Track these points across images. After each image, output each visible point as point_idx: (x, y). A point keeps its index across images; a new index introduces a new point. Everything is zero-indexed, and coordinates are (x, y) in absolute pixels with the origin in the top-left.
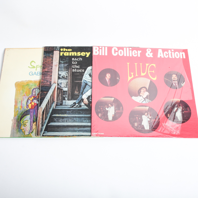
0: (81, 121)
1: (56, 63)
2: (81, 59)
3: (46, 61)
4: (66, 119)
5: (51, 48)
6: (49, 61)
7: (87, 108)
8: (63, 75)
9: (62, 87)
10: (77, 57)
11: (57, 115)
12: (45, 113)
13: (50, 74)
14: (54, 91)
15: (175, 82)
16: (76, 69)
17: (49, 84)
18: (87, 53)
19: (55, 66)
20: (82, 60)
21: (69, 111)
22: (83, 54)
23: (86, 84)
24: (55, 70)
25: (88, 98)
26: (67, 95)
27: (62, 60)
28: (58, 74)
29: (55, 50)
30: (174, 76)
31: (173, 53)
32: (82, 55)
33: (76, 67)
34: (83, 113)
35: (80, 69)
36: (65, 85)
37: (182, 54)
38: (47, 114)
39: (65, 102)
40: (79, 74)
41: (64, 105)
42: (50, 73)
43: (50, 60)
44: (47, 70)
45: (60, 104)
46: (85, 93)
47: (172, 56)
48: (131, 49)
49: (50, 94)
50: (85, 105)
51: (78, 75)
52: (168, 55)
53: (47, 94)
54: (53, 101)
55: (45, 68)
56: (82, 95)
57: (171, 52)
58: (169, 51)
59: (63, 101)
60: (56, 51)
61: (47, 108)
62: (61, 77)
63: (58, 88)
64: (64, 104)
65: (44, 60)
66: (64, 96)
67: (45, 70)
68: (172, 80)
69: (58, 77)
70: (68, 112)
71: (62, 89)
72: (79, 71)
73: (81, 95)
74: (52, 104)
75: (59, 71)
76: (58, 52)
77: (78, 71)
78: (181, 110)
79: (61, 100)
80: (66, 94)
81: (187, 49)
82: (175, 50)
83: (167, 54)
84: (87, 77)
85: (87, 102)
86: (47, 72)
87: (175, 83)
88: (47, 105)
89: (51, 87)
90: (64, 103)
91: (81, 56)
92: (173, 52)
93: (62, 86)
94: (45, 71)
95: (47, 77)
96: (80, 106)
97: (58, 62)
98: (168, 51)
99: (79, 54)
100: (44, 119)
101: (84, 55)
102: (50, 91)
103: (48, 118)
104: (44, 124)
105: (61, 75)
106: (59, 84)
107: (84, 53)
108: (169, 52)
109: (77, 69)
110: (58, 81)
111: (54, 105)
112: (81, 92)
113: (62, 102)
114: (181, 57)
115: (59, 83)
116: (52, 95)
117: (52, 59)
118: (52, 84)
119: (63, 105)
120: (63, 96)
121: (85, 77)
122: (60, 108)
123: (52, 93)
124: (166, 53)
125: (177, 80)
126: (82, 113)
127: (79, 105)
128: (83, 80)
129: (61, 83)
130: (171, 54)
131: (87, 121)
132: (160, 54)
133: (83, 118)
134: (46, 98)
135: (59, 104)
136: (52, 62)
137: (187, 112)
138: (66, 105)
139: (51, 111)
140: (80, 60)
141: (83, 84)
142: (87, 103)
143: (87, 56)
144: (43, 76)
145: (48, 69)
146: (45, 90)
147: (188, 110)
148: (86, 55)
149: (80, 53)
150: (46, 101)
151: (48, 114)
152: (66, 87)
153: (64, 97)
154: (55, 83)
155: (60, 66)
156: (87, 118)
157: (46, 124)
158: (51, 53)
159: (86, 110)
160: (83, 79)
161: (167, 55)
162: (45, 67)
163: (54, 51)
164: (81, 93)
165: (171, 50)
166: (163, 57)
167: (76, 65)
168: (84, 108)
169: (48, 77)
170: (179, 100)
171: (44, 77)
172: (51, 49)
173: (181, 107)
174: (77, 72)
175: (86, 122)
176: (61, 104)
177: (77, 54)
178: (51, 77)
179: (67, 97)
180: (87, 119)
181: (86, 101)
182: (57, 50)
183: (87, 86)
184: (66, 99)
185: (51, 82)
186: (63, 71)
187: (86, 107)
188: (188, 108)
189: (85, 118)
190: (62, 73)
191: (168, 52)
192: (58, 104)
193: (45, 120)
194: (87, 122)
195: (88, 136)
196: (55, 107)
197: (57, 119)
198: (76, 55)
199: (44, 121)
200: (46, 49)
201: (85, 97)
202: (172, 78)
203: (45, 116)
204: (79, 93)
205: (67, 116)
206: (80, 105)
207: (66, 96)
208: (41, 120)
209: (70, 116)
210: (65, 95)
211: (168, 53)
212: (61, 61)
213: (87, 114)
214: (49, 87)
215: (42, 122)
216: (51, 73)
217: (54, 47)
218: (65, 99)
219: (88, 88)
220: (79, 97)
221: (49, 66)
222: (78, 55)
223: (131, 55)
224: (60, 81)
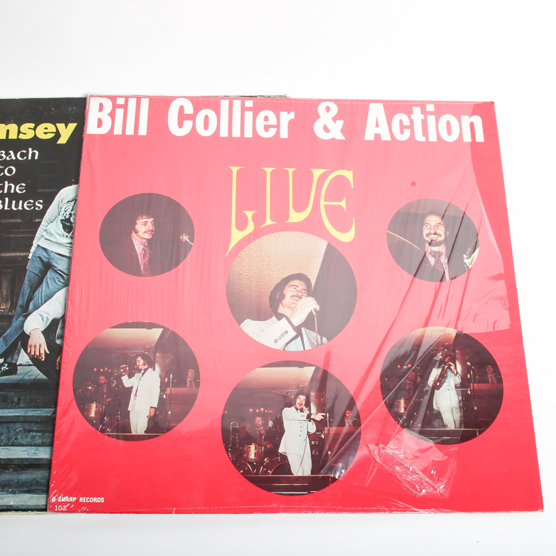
0: (9, 439)
2: (33, 154)
7: (42, 376)
10: (18, 145)
15: (436, 249)
16: (7, 199)
18: (61, 126)
20: (36, 158)
22: (45, 131)
23: (47, 266)
25: (49, 332)
30: (433, 220)
31: (431, 119)
32: (41, 135)
33: (10, 188)
34: (19, 399)
35: (24, 198)
37: (472, 125)
40: (19, 220)
46: (36, 308)
47: (425, 132)
48: (249, 103)
50: (35, 361)
51: (16, 225)
52: (411, 127)
56: (26, 317)
57: (422, 117)
58: (417, 110)
68: (421, 242)
72: (20, 208)
73: (21, 319)
77: (17, 206)
78: (458, 380)
81: (493, 103)
82: (442, 108)
83: (406, 122)
84: (51, 234)
85: (44, 348)
87: (437, 255)
91: (35, 142)
92: (431, 113)
96: (13, 369)
98: (409, 112)
99: (27, 131)
101: (50, 136)
107: (51, 128)
108: (413, 117)
109: (14, 197)
112: (20, 302)
114: (467, 138)
121: (44, 233)
124: (401, 122)
125: (445, 242)
126: (18, 403)
127: (5, 362)
128: (33, 250)
130: (424, 123)
131: (33, 437)
132: (377, 126)
133: (18, 425)
137: (483, 386)
140: (30, 158)
141: (33, 268)
142: (43, 352)
143: (63, 140)
147: (490, 376)
148: (58, 135)
149: (32, 125)
156: (36, 423)
159: (34, 385)
160: (35, 243)
161: (407, 127)
164: (18, 309)
165: (422, 105)
166: (386, 137)
167: (11, 180)
168: (26, 377)
170: (452, 332)
174: (11, 213)
175: (31, 446)
177: (19, 132)
180: (37, 431)
181: (39, 343)
183: (50, 274)
187: (36, 373)
188: (490, 369)
189: (27, 426)
191: (409, 117)
194: (35, 445)
195: (32, 510)
198: (13, 136)
201: (35, 325)
202: (426, 232)
204: (14, 306)
206: (10, 365)
211: (412, 121)
213: (37, 407)
219: (52, 286)
220: (9, 326)
222: (21, 136)
223: (248, 134)
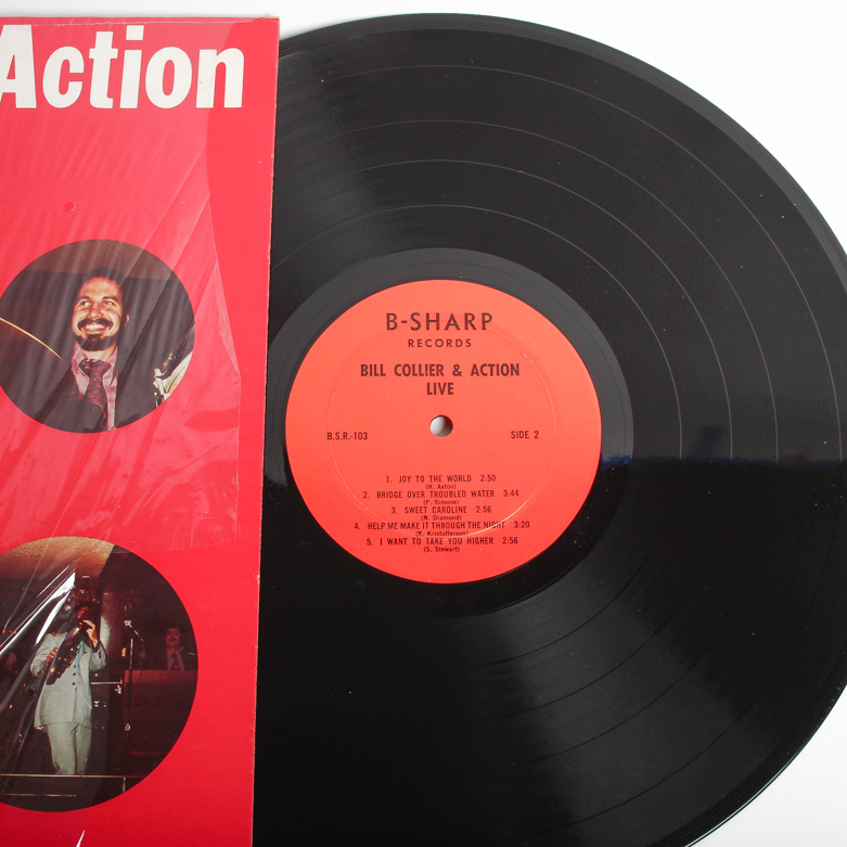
15: (95, 356)
30: (101, 290)
31: (133, 58)
37: (221, 70)
47: (115, 89)
52: (86, 78)
57: (114, 53)
58: (104, 39)
68: (65, 340)
78: (99, 661)
81: (277, 20)
82: (162, 32)
83: (77, 66)
87: (91, 369)
92: (134, 45)
98: (85, 44)
108: (93, 53)
114: (205, 100)
124: (66, 64)
125: (118, 339)
130: (117, 68)
132: (11, 75)
137: (153, 675)
147: (172, 654)
161: (76, 77)
165: (117, 26)
166: (26, 100)
170: (103, 549)
173: (103, 620)
188: (173, 634)
191: (85, 55)
202: (79, 316)
211: (89, 64)
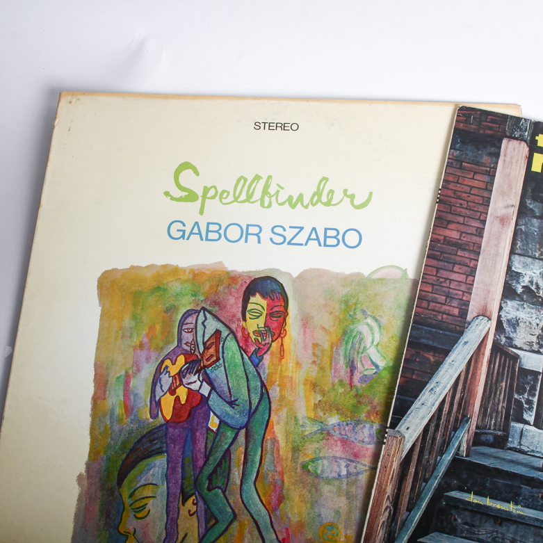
1: (507, 207)
3: (458, 187)
4: (513, 528)
5: (492, 121)
6: (472, 187)
8: (531, 282)
9: (516, 347)
11: (472, 498)
12: (412, 470)
13: (467, 261)
14: (477, 361)
17: (456, 312)
19: (497, 224)
21: (533, 487)
24: (497, 246)
26: (537, 393)
27: (535, 199)
28: (509, 267)
29: (511, 137)
36: (534, 339)
38: (423, 476)
39: (518, 431)
41: (510, 449)
42: (466, 254)
43: (476, 184)
44: (454, 235)
45: (496, 437)
49: (451, 371)
53: (438, 364)
54: (464, 416)
55: (449, 222)
59: (513, 424)
60: (515, 143)
61: (428, 446)
62: (520, 290)
63: (496, 347)
64: (515, 445)
65: (451, 179)
66: (523, 398)
67: (447, 233)
69: (506, 283)
70: (526, 490)
71: (516, 358)
74: (455, 429)
75: (512, 252)
76: (524, 149)
79: (501, 419)
80: (533, 388)
86: (458, 245)
88: (432, 429)
89: (461, 333)
90: (517, 436)
93: (521, 337)
94: (447, 241)
95: (452, 271)
97: (516, 201)
100: (405, 500)
102: (453, 356)
103: (423, 500)
104: (401, 529)
105: (521, 280)
106: (505, 325)
110: (501, 308)
111: (463, 438)
113: (506, 428)
115: (503, 319)
116: (462, 378)
117: (486, 178)
118: (469, 318)
119: (510, 445)
120: (516, 396)
122: (489, 458)
123: (463, 366)
129: (515, 324)
134: (429, 387)
135: (491, 438)
136: (486, 194)
138: (526, 449)
139: (442, 469)
144: (434, 262)
145: (463, 228)
146: (430, 343)
150: (429, 404)
151: (426, 481)
152: (536, 347)
153: (519, 403)
154: (484, 314)
155: (523, 228)
157: (410, 532)
158: (485, 147)
162: (450, 217)
163: (505, 141)
169: (454, 276)
171: (438, 269)
172: (490, 129)
176: (500, 442)
178: (470, 278)
179: (535, 407)
182: (517, 139)
184: (530, 417)
185: (467, 303)
186: (534, 258)
190: (525, 266)
192: (483, 438)
193: (409, 510)
196: (468, 449)
197: (468, 519)
199: (403, 513)
200: (467, 122)
203: (409, 490)
205: (520, 516)
207: (529, 402)
208: (388, 504)
209: (537, 520)
210: (526, 396)
212: (530, 204)
214: (451, 331)
215: (393, 518)
216: (472, 256)
217: (505, 117)
218: (526, 416)
221: (468, 212)
224: (512, 310)
